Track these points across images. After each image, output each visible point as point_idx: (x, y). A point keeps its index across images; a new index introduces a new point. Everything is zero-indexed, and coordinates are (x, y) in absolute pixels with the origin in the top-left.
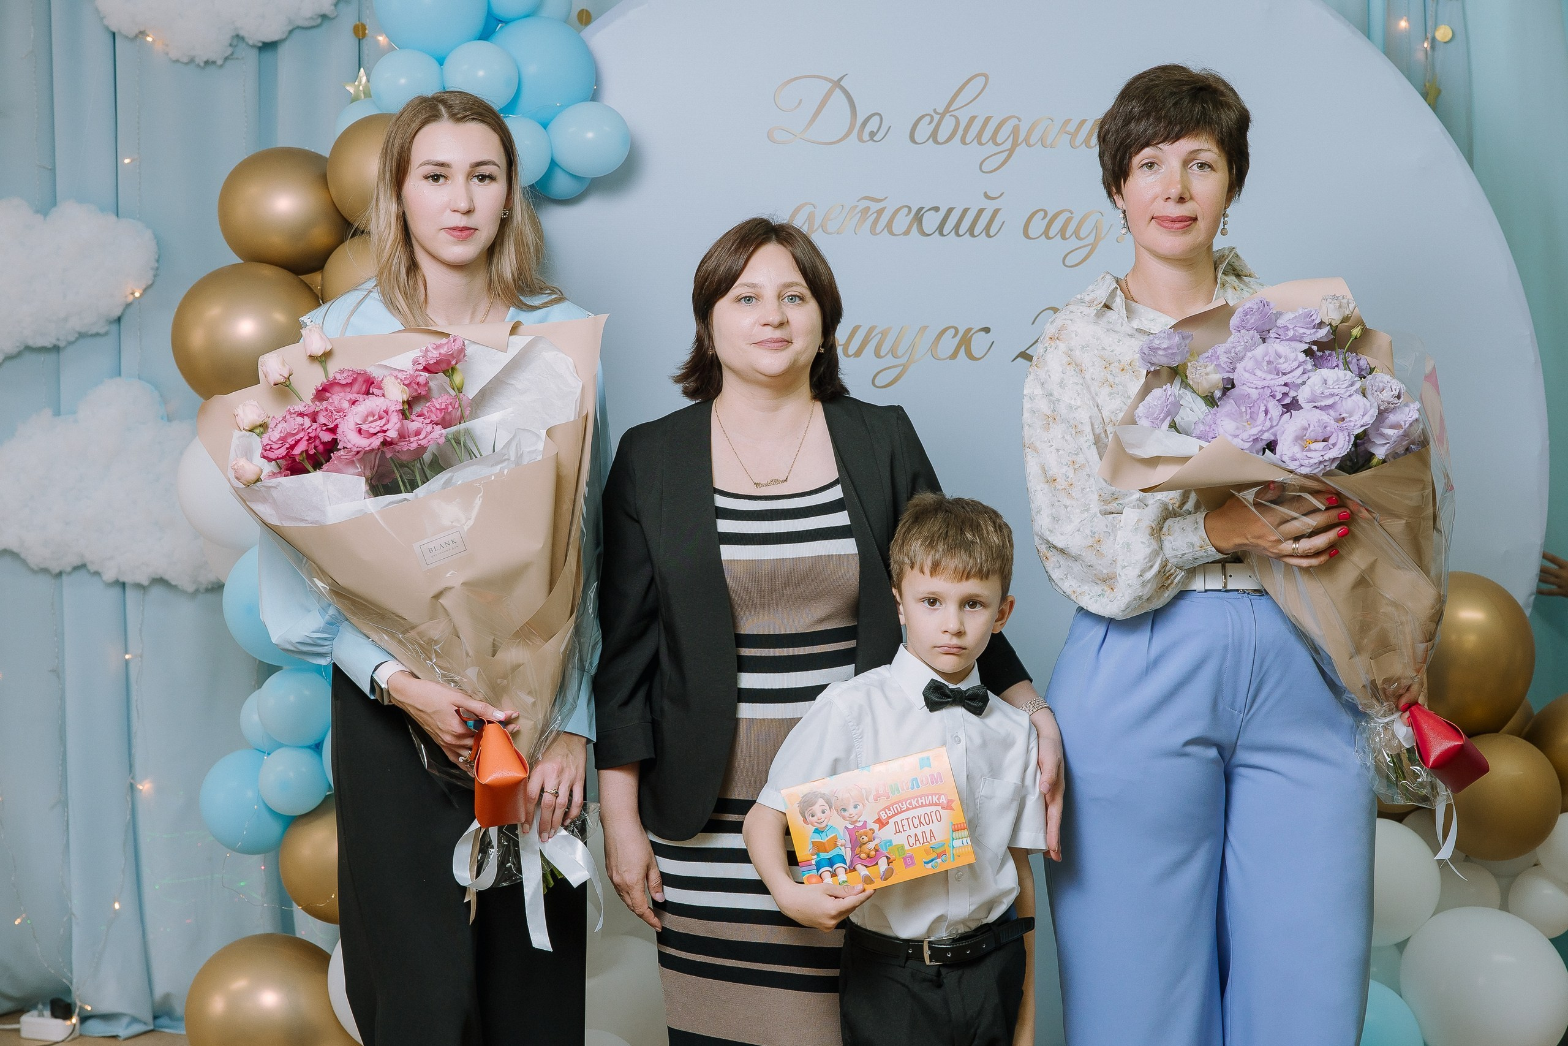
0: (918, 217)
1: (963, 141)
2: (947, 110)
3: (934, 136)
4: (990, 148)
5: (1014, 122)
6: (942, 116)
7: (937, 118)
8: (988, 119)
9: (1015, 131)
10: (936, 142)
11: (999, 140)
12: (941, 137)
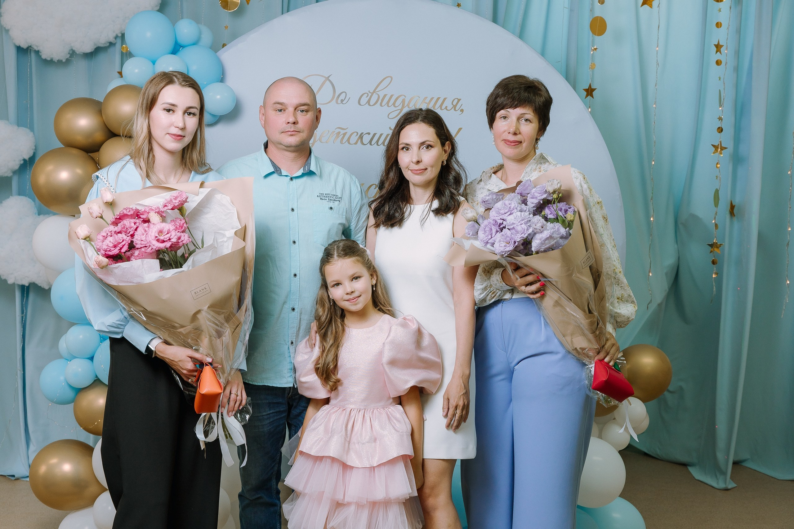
0: (361, 137)
1: (381, 105)
2: (374, 91)
3: (368, 102)
4: (393, 109)
5: (402, 97)
6: (372, 94)
7: (370, 94)
8: (392, 96)
9: (403, 101)
10: (369, 105)
11: (396, 105)
12: (372, 103)
